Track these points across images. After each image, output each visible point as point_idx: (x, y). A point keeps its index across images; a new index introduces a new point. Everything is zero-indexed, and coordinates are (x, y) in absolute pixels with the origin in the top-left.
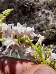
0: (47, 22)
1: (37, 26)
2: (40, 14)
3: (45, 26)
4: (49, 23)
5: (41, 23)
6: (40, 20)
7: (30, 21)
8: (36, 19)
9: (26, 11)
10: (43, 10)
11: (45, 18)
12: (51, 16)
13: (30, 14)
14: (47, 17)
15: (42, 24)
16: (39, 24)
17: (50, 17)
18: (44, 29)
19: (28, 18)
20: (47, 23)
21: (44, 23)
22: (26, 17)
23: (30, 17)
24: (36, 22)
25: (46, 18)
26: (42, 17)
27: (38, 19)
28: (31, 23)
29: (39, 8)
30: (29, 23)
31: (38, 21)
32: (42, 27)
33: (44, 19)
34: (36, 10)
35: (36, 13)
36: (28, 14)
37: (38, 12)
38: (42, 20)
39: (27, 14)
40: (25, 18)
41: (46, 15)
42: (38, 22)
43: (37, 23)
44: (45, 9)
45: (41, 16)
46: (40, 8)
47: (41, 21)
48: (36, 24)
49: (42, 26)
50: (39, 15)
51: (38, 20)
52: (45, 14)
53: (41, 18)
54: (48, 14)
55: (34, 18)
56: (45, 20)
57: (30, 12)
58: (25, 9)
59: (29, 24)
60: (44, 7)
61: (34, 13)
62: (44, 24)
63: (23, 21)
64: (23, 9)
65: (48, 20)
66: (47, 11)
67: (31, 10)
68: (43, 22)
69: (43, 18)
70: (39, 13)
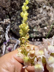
0: (48, 18)
1: (39, 22)
2: (42, 11)
4: (50, 19)
6: (42, 17)
7: (32, 17)
8: (38, 16)
10: (44, 7)
11: (46, 14)
12: (52, 12)
13: (32, 11)
14: (48, 13)
15: (44, 21)
16: (41, 20)
17: (51, 13)
18: (45, 25)
20: (48, 19)
21: (46, 19)
23: (32, 14)
25: (47, 14)
26: (44, 13)
27: (40, 16)
28: (33, 20)
30: (31, 20)
31: (40, 18)
32: (44, 23)
33: (45, 16)
34: (38, 7)
35: (38, 10)
38: (43, 16)
39: (29, 11)
41: (47, 12)
42: (40, 19)
43: (39, 19)
44: (46, 6)
45: (42, 13)
46: (41, 4)
47: (43, 17)
48: (38, 20)
49: (44, 22)
52: (47, 10)
53: (42, 14)
54: (49, 10)
55: (36, 14)
57: (32, 9)
59: (31, 21)
60: (45, 4)
61: (36, 10)
62: (45, 21)
65: (49, 16)
66: (48, 8)
67: (33, 7)
69: (44, 15)
70: (41, 10)
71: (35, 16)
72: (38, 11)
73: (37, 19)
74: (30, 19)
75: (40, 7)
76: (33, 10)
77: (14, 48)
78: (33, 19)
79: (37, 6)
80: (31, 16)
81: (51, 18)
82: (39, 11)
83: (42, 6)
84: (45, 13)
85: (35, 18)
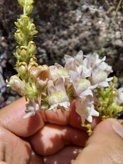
0: (95, 33)
1: (74, 42)
2: (80, 17)
3: (91, 43)
4: (98, 35)
5: (82, 35)
6: (80, 30)
7: (57, 32)
8: (72, 28)
9: (49, 10)
10: (85, 7)
11: (90, 24)
12: (102, 19)
13: (57, 17)
14: (94, 22)
15: (85, 39)
16: (78, 38)
17: (100, 22)
18: (89, 49)
19: (53, 26)
20: (94, 35)
21: (89, 36)
22: (49, 23)
23: (57, 24)
24: (72, 33)
25: (92, 25)
26: (84, 22)
27: (75, 28)
28: (60, 37)
29: (76, 3)
30: (57, 37)
31: (76, 32)
32: (85, 45)
33: (87, 28)
34: (70, 8)
35: (70, 15)
36: (53, 18)
37: (74, 12)
38: (83, 29)
39: (50, 16)
40: (48, 27)
41: (93, 18)
42: (76, 35)
43: (73, 36)
44: (90, 5)
45: (80, 22)
46: (78, 1)
47: (82, 31)
48: (71, 38)
49: (85, 42)
50: (78, 20)
51: (74, 31)
52: (91, 15)
53: (81, 25)
54: (97, 14)
55: (66, 25)
56: (90, 29)
57: (57, 13)
58: (44, 4)
59: (56, 40)
61: (66, 15)
62: (88, 39)
63: (43, 35)
64: (41, 6)
65: (97, 28)
66: (93, 9)
67: (59, 7)
68: (87, 34)
69: (86, 25)
70: (77, 14)
71: (64, 30)
72: (71, 18)
73: (70, 36)
74: (54, 37)
75: (75, 8)
76: (61, 14)
78: (60, 35)
79: (69, 5)
80: (56, 29)
81: (101, 33)
82: (73, 18)
83: (79, 5)
84: (86, 21)
85: (65, 32)
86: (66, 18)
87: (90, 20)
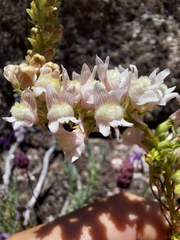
0: (161, 55)
2: (138, 31)
4: (167, 58)
5: (141, 59)
6: (138, 50)
7: (103, 54)
8: (126, 47)
9: (91, 22)
10: (145, 16)
11: (153, 42)
12: (172, 34)
13: (104, 31)
14: (159, 38)
15: (145, 64)
17: (170, 39)
19: (98, 45)
20: (160, 58)
21: (153, 60)
22: (91, 41)
23: (103, 43)
24: (126, 56)
25: (157, 43)
26: (145, 39)
27: (131, 48)
29: (133, 11)
31: (132, 54)
33: (149, 48)
34: (124, 18)
35: (124, 29)
36: (97, 33)
37: (129, 24)
38: (142, 49)
39: (93, 30)
40: (89, 46)
41: (158, 33)
42: (132, 59)
43: (127, 60)
44: (153, 14)
45: (139, 38)
46: (136, 8)
47: (142, 53)
48: (124, 63)
49: (145, 68)
50: (135, 35)
51: (129, 52)
52: (155, 28)
53: (139, 43)
54: (164, 27)
55: (117, 43)
56: (153, 50)
57: (104, 26)
58: (85, 13)
60: (149, 6)
61: (117, 28)
62: (150, 64)
63: (82, 57)
64: (81, 16)
65: (165, 48)
66: (158, 20)
67: (107, 18)
68: (148, 56)
69: (147, 43)
70: (134, 27)
71: (113, 50)
72: (124, 33)
73: (122, 60)
75: (131, 18)
76: (109, 27)
77: (42, 161)
80: (102, 48)
81: (171, 56)
82: (128, 34)
83: (137, 14)
84: (148, 37)
85: (115, 54)
86: (117, 33)
87: (154, 36)
